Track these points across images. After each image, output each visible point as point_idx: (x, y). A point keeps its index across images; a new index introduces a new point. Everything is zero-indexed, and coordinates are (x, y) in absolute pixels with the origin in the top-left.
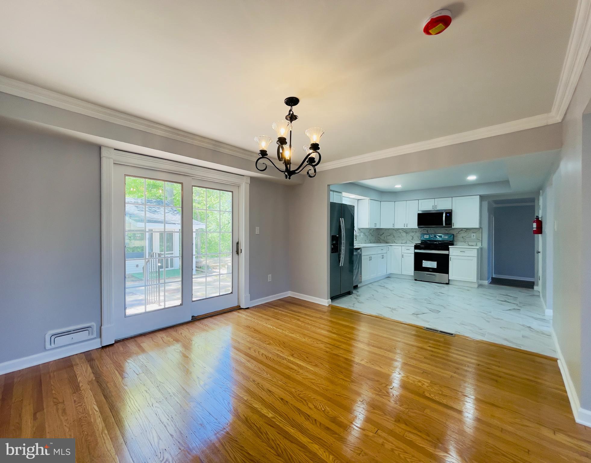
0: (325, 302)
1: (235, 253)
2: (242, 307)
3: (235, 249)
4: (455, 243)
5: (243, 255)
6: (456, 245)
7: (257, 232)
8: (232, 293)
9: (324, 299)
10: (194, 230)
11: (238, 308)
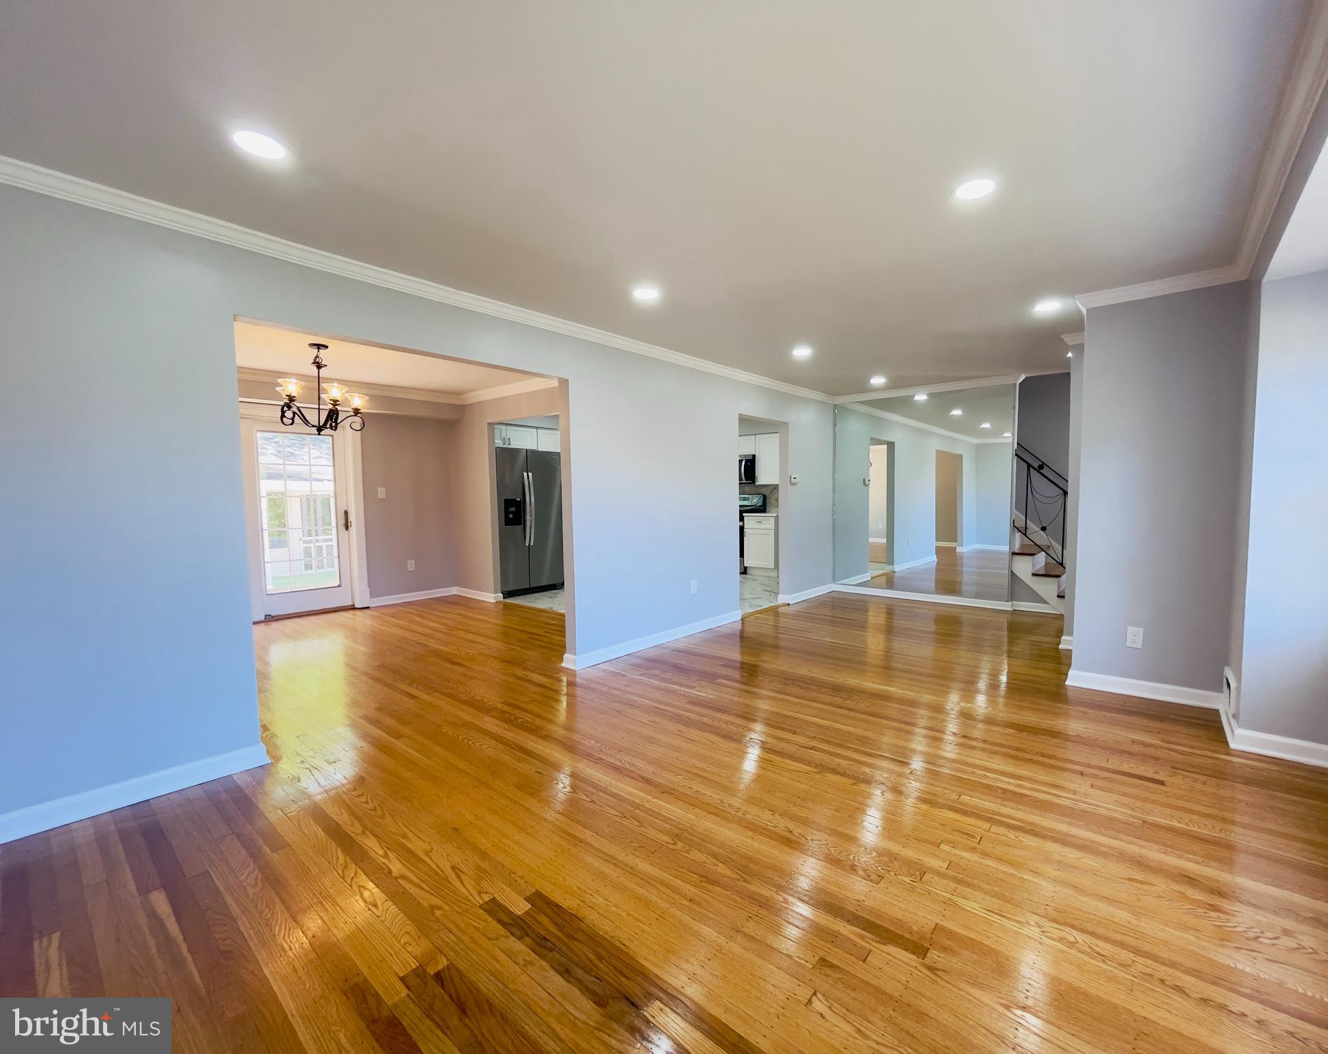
0: (491, 597)
1: (342, 528)
2: (357, 606)
3: (342, 521)
4: (768, 508)
5: (353, 529)
6: (769, 512)
7: (381, 493)
8: (339, 586)
9: (490, 592)
10: (263, 493)
11: (353, 608)
